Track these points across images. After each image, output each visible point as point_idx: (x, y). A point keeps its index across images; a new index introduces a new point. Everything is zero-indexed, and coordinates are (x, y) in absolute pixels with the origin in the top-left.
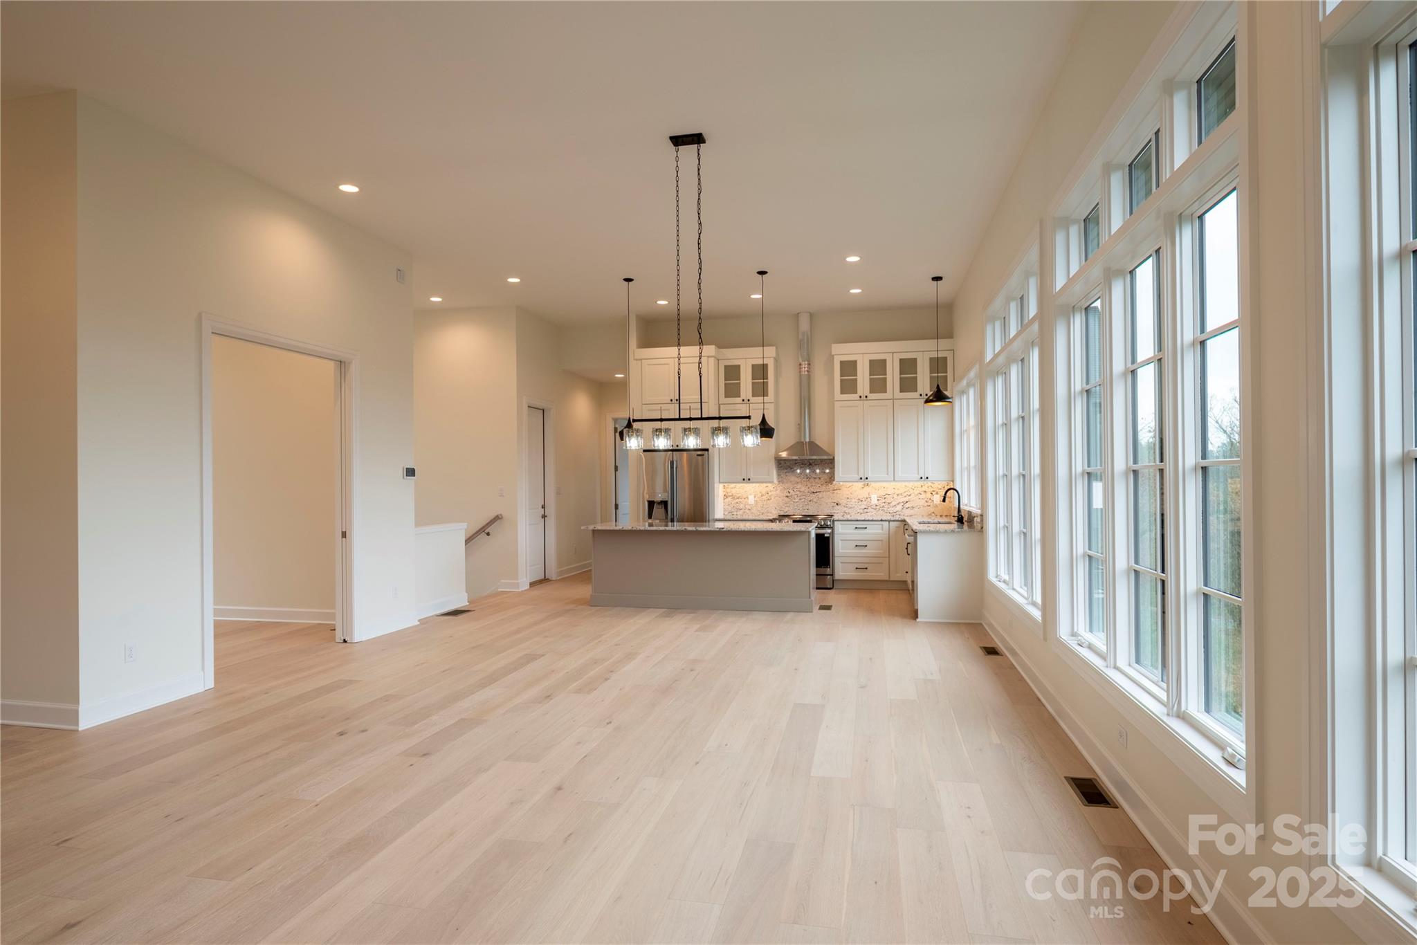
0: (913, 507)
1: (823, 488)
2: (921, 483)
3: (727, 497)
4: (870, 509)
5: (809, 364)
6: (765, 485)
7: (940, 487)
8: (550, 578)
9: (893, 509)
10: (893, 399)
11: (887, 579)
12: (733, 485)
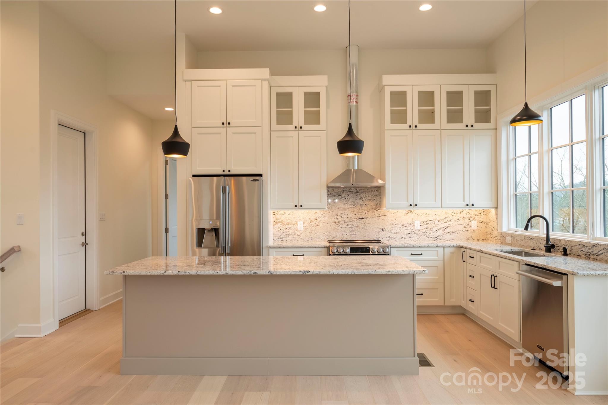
0: (453, 232)
1: (370, 214)
2: (467, 210)
3: (276, 223)
4: (413, 234)
5: (357, 96)
6: (314, 211)
7: (477, 213)
8: (91, 309)
9: (433, 234)
10: (441, 129)
11: (442, 304)
12: (282, 212)
